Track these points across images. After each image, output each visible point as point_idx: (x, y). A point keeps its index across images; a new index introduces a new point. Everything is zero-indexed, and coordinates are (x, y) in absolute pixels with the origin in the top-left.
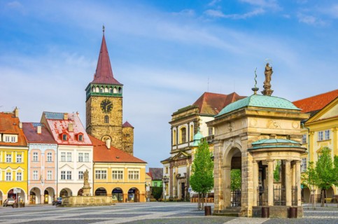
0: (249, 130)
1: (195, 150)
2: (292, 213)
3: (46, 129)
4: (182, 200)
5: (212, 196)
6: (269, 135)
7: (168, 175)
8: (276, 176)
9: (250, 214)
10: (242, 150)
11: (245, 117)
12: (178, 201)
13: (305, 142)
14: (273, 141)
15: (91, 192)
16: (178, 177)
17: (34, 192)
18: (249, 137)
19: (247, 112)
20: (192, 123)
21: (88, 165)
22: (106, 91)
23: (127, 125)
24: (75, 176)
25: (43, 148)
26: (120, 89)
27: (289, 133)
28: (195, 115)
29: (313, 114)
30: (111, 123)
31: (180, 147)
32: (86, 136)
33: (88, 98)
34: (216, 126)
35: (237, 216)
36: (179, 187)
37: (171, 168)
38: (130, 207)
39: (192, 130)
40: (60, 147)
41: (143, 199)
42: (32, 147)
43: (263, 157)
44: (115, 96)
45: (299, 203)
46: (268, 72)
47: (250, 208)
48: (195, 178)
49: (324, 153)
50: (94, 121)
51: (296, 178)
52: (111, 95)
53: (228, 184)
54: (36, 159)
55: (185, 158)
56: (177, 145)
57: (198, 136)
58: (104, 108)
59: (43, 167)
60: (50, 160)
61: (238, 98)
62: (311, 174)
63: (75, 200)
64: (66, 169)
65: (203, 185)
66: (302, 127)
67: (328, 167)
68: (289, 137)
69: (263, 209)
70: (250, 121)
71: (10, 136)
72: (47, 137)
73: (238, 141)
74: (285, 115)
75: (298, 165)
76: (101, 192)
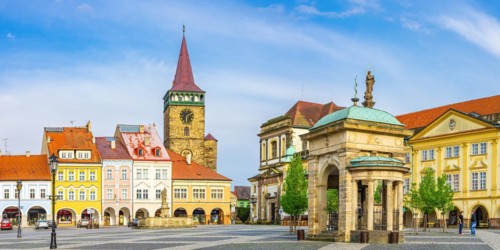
0: (348, 145)
1: (286, 167)
2: (393, 238)
3: (121, 143)
4: (271, 223)
5: (305, 219)
6: (370, 152)
7: (256, 195)
8: (376, 198)
9: (347, 239)
10: (340, 168)
11: (344, 130)
12: (268, 224)
13: (408, 161)
14: (374, 158)
15: (170, 213)
16: (268, 197)
17: (108, 213)
18: (347, 153)
19: (346, 125)
20: (284, 136)
21: (166, 183)
22: (187, 99)
23: (209, 137)
24: (152, 195)
25: (118, 165)
26: (202, 96)
27: (391, 150)
28: (287, 127)
29: (417, 131)
30: (191, 135)
31: (270, 163)
32: (163, 150)
33: (167, 107)
34: (311, 140)
35: (334, 241)
36: (269, 207)
37: (260, 186)
38: (213, 229)
39: (283, 144)
40: (136, 163)
41: (227, 221)
42: (106, 163)
43: (363, 176)
44: (196, 105)
45: (401, 228)
46: (370, 81)
47: (348, 233)
48: (286, 198)
49: (428, 174)
50: (173, 134)
51: (397, 201)
52: (192, 103)
53: (325, 205)
54: (110, 177)
55: (276, 176)
56: (267, 160)
57: (291, 151)
58: (184, 119)
59: (117, 186)
60: (124, 178)
61: (336, 109)
62: (414, 196)
63: (153, 221)
64: (142, 187)
65: (296, 206)
66: (405, 144)
67: (432, 190)
68: (391, 155)
69: (362, 234)
70: (349, 135)
71: (84, 152)
72: (122, 153)
73: (335, 157)
74: (387, 131)
75: (401, 186)
76: (180, 213)
